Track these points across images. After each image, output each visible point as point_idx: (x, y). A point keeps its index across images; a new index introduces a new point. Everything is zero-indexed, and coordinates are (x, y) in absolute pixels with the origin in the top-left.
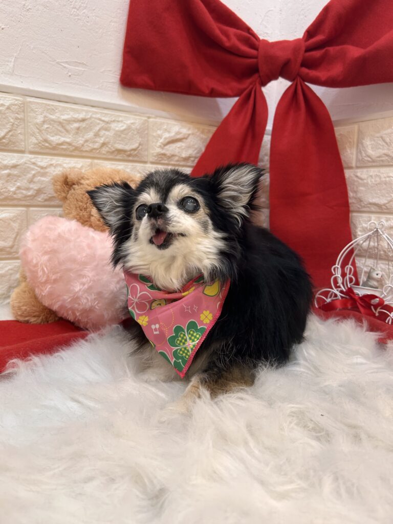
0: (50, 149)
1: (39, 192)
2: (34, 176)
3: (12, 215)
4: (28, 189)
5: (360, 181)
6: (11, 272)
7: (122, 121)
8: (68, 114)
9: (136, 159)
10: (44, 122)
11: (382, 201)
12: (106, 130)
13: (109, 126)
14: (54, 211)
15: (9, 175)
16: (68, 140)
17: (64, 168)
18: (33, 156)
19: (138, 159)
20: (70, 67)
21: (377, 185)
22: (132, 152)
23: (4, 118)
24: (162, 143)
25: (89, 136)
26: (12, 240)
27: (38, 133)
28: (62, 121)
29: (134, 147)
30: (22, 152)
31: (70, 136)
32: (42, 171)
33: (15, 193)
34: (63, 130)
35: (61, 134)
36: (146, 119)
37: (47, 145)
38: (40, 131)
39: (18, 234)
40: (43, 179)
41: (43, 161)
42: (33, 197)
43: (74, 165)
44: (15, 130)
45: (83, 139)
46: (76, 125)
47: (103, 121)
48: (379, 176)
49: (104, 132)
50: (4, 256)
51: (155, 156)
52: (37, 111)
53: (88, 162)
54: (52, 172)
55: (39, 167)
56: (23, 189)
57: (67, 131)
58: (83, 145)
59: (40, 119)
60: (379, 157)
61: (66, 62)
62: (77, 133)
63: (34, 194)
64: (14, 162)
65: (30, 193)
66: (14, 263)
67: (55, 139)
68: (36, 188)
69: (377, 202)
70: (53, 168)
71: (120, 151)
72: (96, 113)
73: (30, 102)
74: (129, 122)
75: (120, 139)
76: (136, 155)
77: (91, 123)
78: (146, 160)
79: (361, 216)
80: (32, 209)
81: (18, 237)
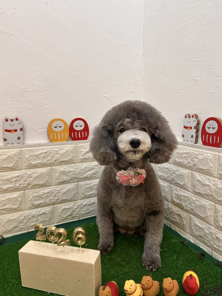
0: (33, 166)
1: (29, 184)
2: (26, 178)
3: (18, 195)
4: (24, 184)
5: (173, 171)
6: (19, 217)
7: (64, 149)
8: (39, 151)
9: (71, 163)
10: (29, 157)
11: (182, 183)
12: (57, 154)
13: (58, 152)
14: (35, 190)
15: (16, 180)
16: (40, 162)
17: (39, 173)
18: (25, 170)
19: (72, 163)
20: (40, 130)
21: (179, 175)
22: (69, 161)
23: (13, 159)
24: (83, 154)
25: (49, 158)
26: (19, 205)
27: (27, 161)
28: (37, 155)
29: (70, 158)
30: (21, 170)
31: (41, 160)
32: (30, 176)
33: (19, 187)
34: (37, 158)
35: (37, 160)
36: (75, 145)
37: (31, 165)
38: (28, 161)
39: (21, 202)
40: (30, 179)
41: (29, 172)
42: (26, 187)
43: (43, 171)
44: (18, 162)
45: (47, 160)
46: (43, 155)
47: (55, 151)
48: (180, 171)
49: (56, 155)
50: (16, 211)
51: (80, 160)
52: (26, 153)
53: (49, 168)
54: (33, 176)
55: (28, 175)
56: (22, 185)
57: (39, 158)
58: (46, 163)
59: (27, 156)
60: (180, 162)
61: (39, 129)
62: (44, 158)
63: (27, 185)
64: (18, 175)
65: (25, 186)
66: (21, 213)
67: (34, 163)
68: (27, 183)
69: (179, 183)
70: (34, 174)
71: (63, 162)
72: (52, 148)
73: (23, 150)
74: (66, 149)
75: (63, 156)
76: (71, 161)
77: (50, 153)
78: (76, 162)
79: (174, 187)
80: (26, 191)
81: (21, 203)
